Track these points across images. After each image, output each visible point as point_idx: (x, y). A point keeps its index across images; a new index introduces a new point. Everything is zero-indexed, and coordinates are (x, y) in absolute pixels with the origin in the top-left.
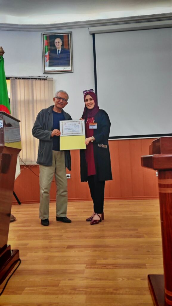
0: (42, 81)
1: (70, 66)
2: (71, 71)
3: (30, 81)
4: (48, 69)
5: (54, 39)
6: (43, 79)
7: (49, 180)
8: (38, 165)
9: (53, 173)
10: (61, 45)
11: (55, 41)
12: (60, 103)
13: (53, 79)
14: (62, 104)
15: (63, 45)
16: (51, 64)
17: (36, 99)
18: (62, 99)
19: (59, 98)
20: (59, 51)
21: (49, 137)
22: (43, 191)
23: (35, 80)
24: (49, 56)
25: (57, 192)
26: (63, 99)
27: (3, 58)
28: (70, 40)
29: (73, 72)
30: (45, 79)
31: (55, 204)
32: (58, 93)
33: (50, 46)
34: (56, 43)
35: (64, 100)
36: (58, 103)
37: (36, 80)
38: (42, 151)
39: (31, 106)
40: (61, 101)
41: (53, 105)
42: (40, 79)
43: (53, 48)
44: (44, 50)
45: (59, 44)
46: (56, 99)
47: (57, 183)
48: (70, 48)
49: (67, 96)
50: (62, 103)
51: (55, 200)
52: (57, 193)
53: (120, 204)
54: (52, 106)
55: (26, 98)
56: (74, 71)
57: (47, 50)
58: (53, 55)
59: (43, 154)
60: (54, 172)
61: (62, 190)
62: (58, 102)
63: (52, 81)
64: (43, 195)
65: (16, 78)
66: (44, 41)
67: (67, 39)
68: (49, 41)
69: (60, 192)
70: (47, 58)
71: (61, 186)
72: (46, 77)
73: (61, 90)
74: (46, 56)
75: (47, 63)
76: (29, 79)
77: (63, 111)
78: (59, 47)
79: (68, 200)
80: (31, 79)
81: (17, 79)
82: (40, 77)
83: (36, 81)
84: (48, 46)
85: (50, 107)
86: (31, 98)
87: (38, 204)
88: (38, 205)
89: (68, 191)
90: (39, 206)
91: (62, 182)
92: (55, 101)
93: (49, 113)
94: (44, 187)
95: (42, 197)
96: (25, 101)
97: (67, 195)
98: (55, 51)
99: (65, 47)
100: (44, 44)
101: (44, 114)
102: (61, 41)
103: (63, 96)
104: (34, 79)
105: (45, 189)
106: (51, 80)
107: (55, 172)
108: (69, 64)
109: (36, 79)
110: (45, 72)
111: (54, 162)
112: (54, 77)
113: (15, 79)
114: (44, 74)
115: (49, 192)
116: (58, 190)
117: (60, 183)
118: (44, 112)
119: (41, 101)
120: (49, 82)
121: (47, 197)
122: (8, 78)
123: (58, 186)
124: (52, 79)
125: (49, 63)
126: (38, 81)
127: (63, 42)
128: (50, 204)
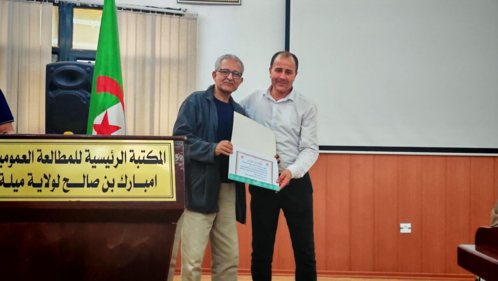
0: (175, 19)
2: (236, 3)
3: (149, 16)
6: (176, 14)
12: (227, 81)
13: (197, 15)
14: (233, 84)
17: (160, 56)
18: (231, 74)
23: (160, 14)
26: (233, 74)
29: (240, 5)
30: (181, 15)
32: (222, 60)
35: (236, 74)
36: (225, 83)
37: (161, 16)
39: (148, 69)
40: (230, 77)
42: (172, 14)
50: (231, 80)
55: (139, 53)
56: (242, 3)
62: (224, 80)
63: (196, 19)
65: (120, 9)
71: (224, 255)
72: (184, 11)
76: (148, 11)
80: (150, 13)
81: (122, 10)
82: (169, 8)
83: (163, 18)
86: (148, 53)
91: (228, 247)
92: (217, 79)
93: (208, 100)
94: (194, 259)
96: (135, 59)
101: (200, 104)
104: (158, 12)
105: (197, 262)
106: (194, 18)
107: (214, 226)
109: (163, 13)
110: (182, 0)
112: (201, 12)
114: (178, 3)
115: (201, 268)
119: (170, 61)
120: (189, 21)
124: (196, 17)
126: (166, 18)
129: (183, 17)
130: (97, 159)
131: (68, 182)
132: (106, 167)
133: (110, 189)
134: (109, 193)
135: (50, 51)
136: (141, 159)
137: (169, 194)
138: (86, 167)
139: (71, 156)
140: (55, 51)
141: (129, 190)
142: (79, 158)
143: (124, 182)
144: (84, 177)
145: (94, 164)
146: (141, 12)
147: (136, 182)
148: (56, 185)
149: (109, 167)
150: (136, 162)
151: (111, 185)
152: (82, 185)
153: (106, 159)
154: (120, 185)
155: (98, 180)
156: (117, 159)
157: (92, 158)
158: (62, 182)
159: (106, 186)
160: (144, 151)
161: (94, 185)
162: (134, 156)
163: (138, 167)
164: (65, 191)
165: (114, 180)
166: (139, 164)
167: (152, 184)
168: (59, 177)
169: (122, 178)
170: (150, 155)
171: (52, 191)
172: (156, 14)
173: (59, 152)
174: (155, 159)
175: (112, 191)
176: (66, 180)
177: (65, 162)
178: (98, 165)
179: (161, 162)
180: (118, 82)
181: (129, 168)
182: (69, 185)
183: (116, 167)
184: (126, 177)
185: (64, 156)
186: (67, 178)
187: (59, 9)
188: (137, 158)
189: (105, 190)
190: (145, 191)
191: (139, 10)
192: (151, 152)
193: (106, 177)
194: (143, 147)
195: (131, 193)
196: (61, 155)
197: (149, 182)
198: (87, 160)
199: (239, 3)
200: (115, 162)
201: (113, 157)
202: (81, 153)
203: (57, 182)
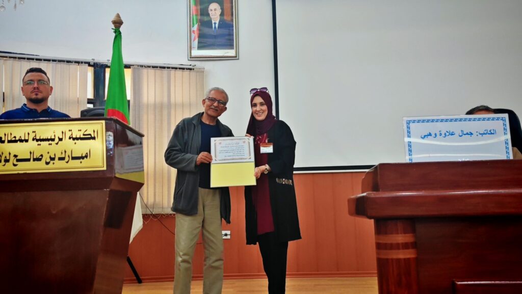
0: (186, 73)
1: (233, 49)
2: (235, 58)
3: (166, 71)
4: (196, 52)
5: (207, 5)
6: (187, 69)
7: (192, 240)
8: (174, 215)
9: (199, 227)
10: (220, 13)
11: (208, 7)
12: (213, 107)
13: (204, 68)
14: (217, 110)
15: (222, 14)
16: (202, 45)
17: (175, 102)
18: (217, 102)
19: (212, 100)
20: (215, 23)
21: (193, 165)
22: (180, 259)
23: (174, 70)
24: (198, 32)
25: (205, 261)
26: (219, 102)
27: (120, 31)
28: (234, 7)
29: (238, 59)
30: (190, 69)
31: (202, 282)
32: (211, 91)
33: (202, 14)
34: (211, 10)
35: (221, 103)
36: (211, 109)
38: (181, 190)
39: (165, 112)
40: (216, 104)
41: (202, 112)
42: (183, 69)
43: (206, 19)
44: (190, 21)
45: (215, 13)
46: (207, 100)
47: (207, 246)
48: (234, 19)
49: (224, 95)
50: (217, 107)
51: (202, 277)
52: (205, 263)
53: (315, 285)
54: (200, 113)
55: (158, 100)
56: (240, 58)
57: (195, 22)
58: (206, 30)
59: (182, 194)
60: (201, 225)
61: (214, 258)
62: (211, 106)
63: (203, 72)
64: (180, 265)
65: (142, 66)
66: (191, 6)
67: (229, 5)
68: (199, 8)
69: (211, 262)
70: (195, 35)
71: (212, 250)
72: (193, 66)
73: (216, 88)
74: (193, 31)
75: (195, 43)
76: (164, 68)
77: (218, 121)
78: (215, 17)
79: (225, 276)
80: (166, 69)
81: (144, 67)
82: (182, 65)
83: (176, 72)
84: (197, 15)
85: (197, 115)
86: (165, 100)
87: (172, 282)
88: (171, 285)
89: (224, 258)
90: (173, 286)
91: (214, 243)
92: (205, 105)
93: (194, 125)
94: (181, 252)
95: (179, 270)
96: (155, 105)
97: (222, 267)
98: (209, 24)
99: (225, 18)
100: (192, 12)
101: (186, 127)
102: (220, 8)
103: (219, 97)
104: (173, 68)
105: (184, 255)
106: (201, 71)
107: (203, 226)
108: (233, 45)
109: (176, 68)
110: (192, 58)
111: (200, 207)
112: (207, 66)
113: (139, 67)
114: (188, 60)
115: (190, 261)
116: (207, 258)
117: (211, 244)
118: (186, 123)
119: (183, 105)
120: (198, 73)
121: (187, 269)
122: (128, 67)
123: (208, 250)
124: (203, 70)
125: (199, 43)
126: (179, 72)
127: (222, 9)
128: (193, 282)
129: (192, 70)
130: (41, 138)
131: (18, 158)
132: (49, 144)
133: (52, 162)
134: (51, 165)
135: (86, 101)
136: (78, 136)
137: (101, 164)
138: (32, 145)
139: (20, 137)
140: (90, 101)
141: (67, 162)
142: (27, 138)
143: (63, 156)
144: (31, 153)
145: (39, 143)
146: (159, 68)
147: (73, 156)
148: (7, 161)
149: (51, 144)
150: (74, 139)
151: (52, 159)
152: (28, 160)
153: (49, 138)
154: (60, 159)
155: (42, 156)
156: (59, 138)
157: (38, 138)
158: (12, 158)
159: (48, 160)
160: (81, 130)
161: (38, 159)
162: (72, 135)
163: (75, 143)
164: (15, 165)
165: (55, 155)
166: (76, 141)
167: (86, 157)
168: (10, 154)
169: (62, 153)
170: (85, 133)
171: (4, 165)
172: (171, 69)
173: (11, 134)
174: (90, 136)
175: (54, 163)
176: (15, 156)
177: (15, 141)
178: (42, 143)
179: (94, 138)
180: (124, 113)
181: (68, 144)
182: (18, 160)
183: (57, 144)
184: (65, 152)
185: (15, 137)
186: (17, 154)
187: (95, 68)
188: (74, 136)
189: (47, 163)
190: (81, 162)
191: (157, 67)
192: (86, 131)
193: (48, 153)
194: (80, 127)
195: (68, 165)
196: (13, 136)
197: (84, 155)
198: (33, 140)
199: (237, 58)
200: (57, 140)
201: (55, 136)
202: (29, 134)
203: (8, 158)
